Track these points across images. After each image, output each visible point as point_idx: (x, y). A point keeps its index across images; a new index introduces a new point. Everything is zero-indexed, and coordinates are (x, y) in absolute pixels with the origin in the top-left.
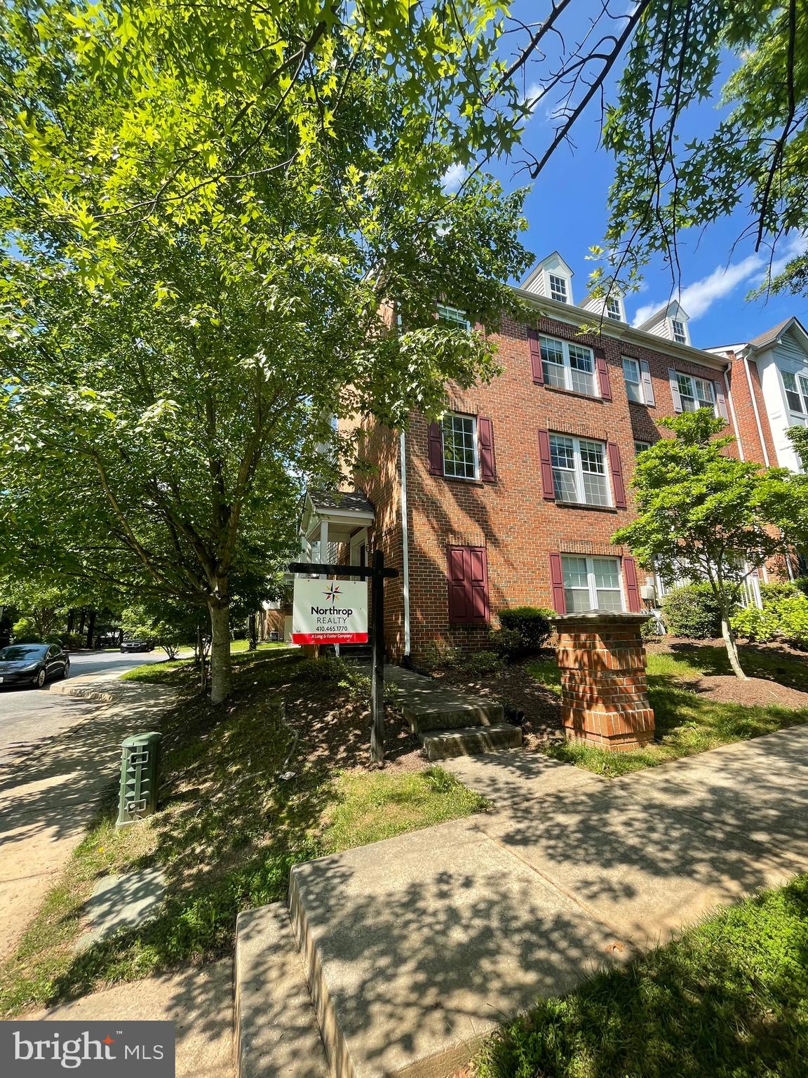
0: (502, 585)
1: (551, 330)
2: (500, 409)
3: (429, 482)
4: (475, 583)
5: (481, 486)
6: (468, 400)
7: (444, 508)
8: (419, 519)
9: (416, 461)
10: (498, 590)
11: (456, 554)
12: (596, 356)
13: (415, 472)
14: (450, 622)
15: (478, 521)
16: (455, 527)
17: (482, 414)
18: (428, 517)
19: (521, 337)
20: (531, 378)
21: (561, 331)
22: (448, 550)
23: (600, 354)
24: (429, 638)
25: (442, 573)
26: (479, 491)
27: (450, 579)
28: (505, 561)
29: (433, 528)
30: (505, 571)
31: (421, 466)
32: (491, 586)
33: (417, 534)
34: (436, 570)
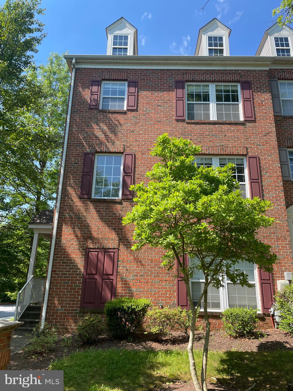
0: (130, 278)
1: (197, 78)
2: (144, 145)
3: (78, 203)
4: (106, 277)
5: (120, 203)
6: (117, 143)
7: (88, 221)
8: (67, 230)
9: (71, 190)
10: (126, 283)
11: (93, 255)
12: (242, 88)
13: (69, 198)
14: (81, 307)
15: (114, 229)
16: (95, 234)
17: (128, 151)
18: (74, 228)
19: (169, 89)
20: (174, 118)
21: (207, 77)
22: (86, 252)
23: (246, 85)
24: (61, 319)
25: (79, 269)
26: (118, 207)
27: (85, 274)
28: (135, 259)
29: (77, 236)
30: (134, 266)
31: (73, 194)
32: (119, 279)
33: (64, 241)
34: (75, 267)
